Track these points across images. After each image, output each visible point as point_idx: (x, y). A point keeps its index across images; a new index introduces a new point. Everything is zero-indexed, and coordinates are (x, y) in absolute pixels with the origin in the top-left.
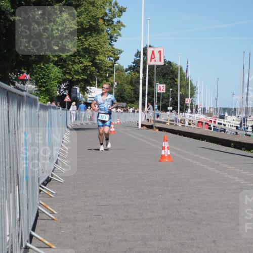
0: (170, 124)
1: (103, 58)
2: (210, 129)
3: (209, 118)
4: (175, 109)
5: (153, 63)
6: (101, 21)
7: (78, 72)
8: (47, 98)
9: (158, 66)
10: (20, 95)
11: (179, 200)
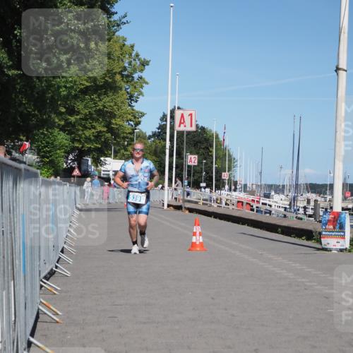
0: (203, 204)
1: (121, 123)
2: (252, 210)
3: (251, 197)
4: (209, 186)
5: (182, 128)
6: (118, 77)
7: (90, 139)
8: (51, 171)
9: (189, 133)
10: (16, 168)
11: (213, 299)
